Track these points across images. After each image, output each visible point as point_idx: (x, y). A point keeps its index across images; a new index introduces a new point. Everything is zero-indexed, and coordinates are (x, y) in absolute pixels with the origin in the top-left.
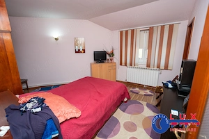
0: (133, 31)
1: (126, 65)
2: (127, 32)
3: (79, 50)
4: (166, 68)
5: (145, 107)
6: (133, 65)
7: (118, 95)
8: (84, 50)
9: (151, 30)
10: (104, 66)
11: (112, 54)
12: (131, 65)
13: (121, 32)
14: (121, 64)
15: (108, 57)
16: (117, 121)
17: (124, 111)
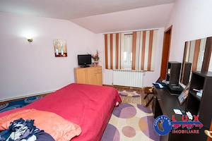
0: (117, 35)
1: (112, 68)
2: (111, 35)
3: (60, 54)
4: (149, 70)
5: (137, 109)
6: (119, 68)
7: (112, 100)
8: (66, 54)
9: (134, 35)
10: (90, 70)
11: (97, 58)
12: (117, 68)
13: (106, 36)
14: (107, 68)
15: (93, 61)
16: (115, 129)
17: (118, 116)
